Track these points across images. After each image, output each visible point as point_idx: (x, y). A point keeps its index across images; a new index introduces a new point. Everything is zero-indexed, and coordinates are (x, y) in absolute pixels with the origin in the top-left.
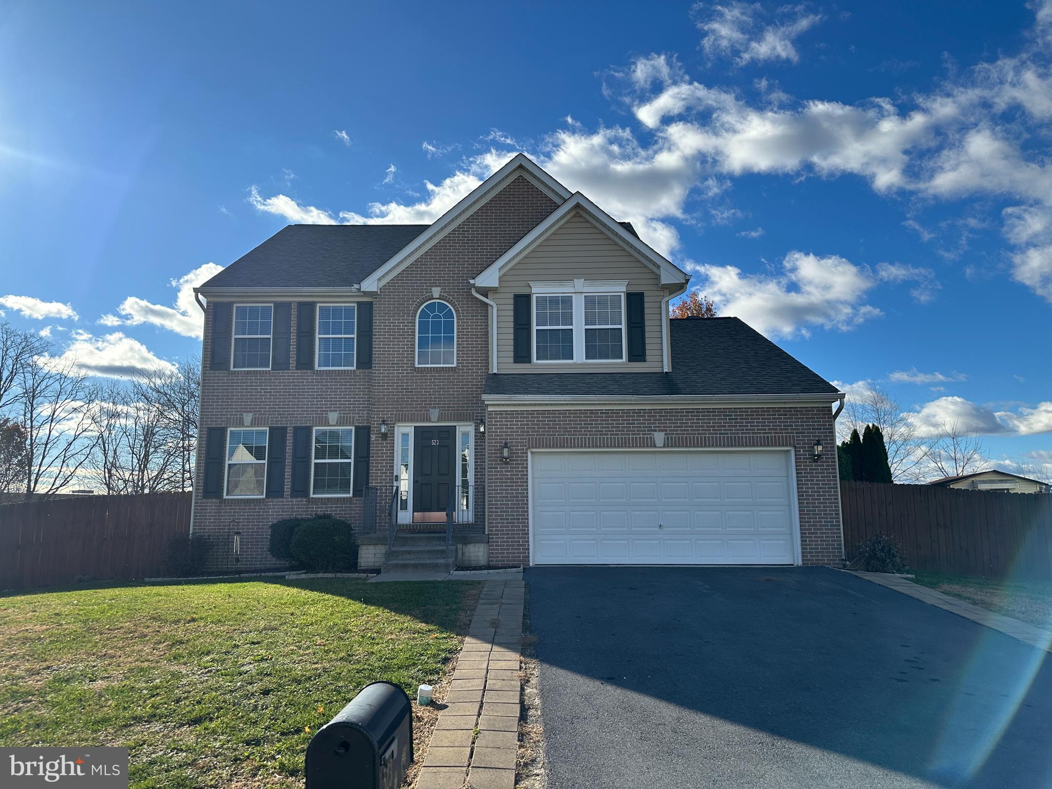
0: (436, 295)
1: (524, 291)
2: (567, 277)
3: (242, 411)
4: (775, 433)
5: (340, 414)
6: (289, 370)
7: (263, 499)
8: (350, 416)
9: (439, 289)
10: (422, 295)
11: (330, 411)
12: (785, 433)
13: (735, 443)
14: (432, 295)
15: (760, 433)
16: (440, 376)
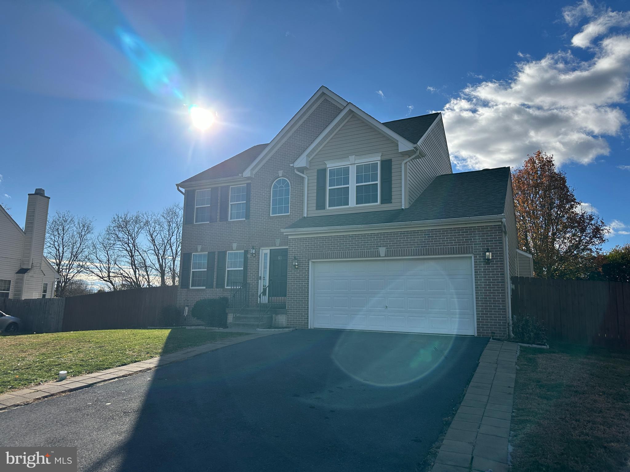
0: (280, 175)
1: (322, 167)
2: (345, 156)
3: (197, 244)
4: (459, 245)
5: (238, 244)
6: (217, 222)
7: (205, 289)
8: (242, 245)
9: (282, 171)
10: (273, 176)
11: (234, 243)
12: (466, 245)
13: (431, 253)
14: (279, 175)
15: (449, 245)
16: (281, 220)
